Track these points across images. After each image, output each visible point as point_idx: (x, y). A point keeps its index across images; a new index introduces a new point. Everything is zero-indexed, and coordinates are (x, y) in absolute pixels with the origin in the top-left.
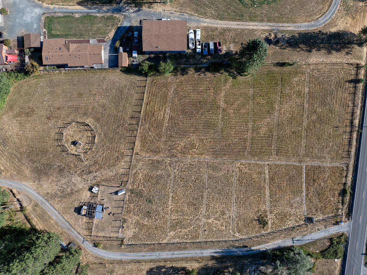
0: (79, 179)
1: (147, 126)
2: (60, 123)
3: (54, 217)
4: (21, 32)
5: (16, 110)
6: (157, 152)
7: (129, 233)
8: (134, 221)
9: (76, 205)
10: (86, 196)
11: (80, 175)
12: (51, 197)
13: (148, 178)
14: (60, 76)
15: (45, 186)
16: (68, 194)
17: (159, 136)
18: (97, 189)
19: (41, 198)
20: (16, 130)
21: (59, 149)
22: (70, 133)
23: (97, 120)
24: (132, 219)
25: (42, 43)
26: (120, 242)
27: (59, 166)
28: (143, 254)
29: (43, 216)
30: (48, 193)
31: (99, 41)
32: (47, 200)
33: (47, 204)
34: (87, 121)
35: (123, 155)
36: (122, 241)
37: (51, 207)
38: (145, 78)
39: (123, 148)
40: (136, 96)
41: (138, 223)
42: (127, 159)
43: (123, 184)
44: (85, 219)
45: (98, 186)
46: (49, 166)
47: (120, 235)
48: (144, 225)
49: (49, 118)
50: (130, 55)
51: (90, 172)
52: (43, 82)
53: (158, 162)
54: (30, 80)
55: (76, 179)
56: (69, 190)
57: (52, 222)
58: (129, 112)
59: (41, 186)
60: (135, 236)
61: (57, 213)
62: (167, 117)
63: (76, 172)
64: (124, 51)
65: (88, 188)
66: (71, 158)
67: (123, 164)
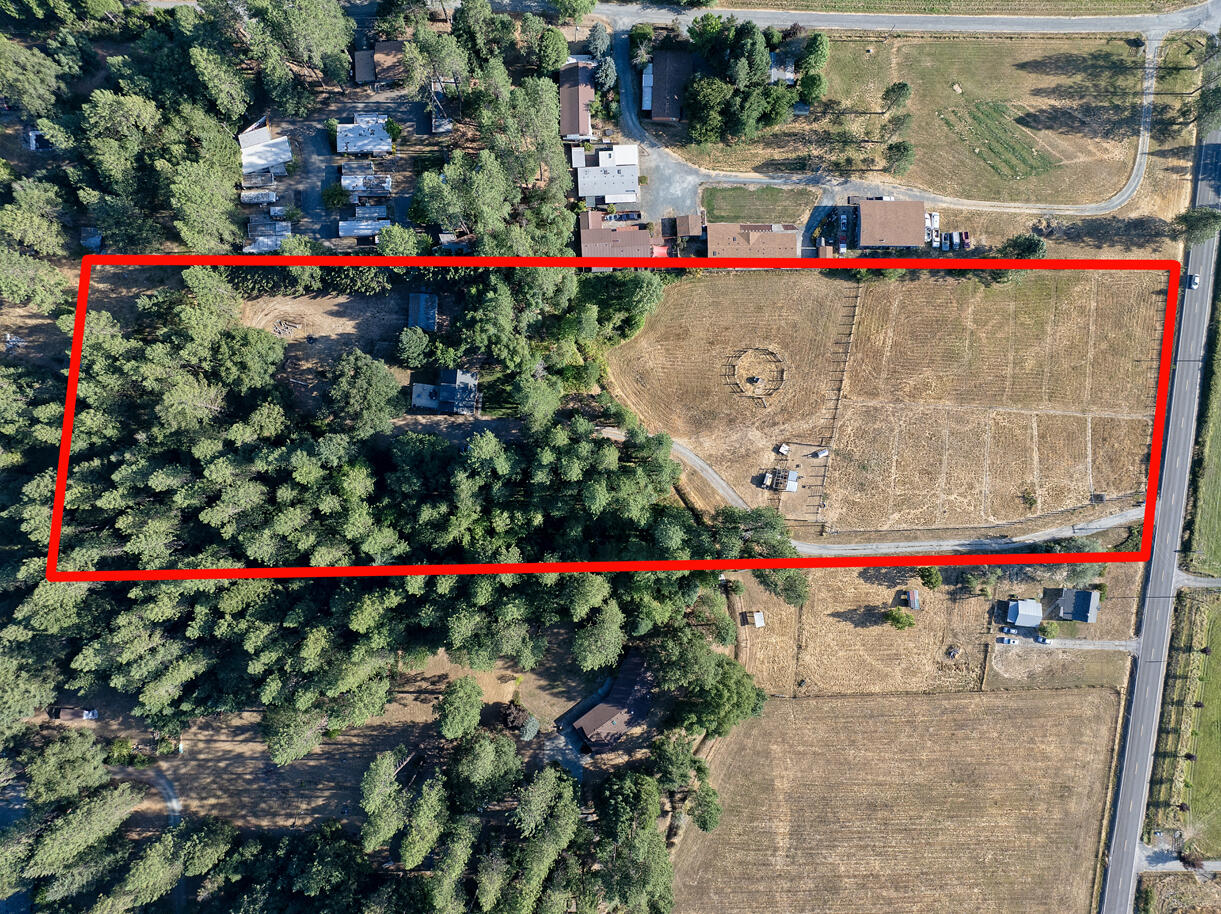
0: (758, 433)
1: (860, 355)
2: (729, 351)
3: (720, 491)
4: (668, 212)
5: (661, 329)
6: (874, 394)
7: (832, 515)
8: (840, 497)
9: (755, 472)
10: (768, 459)
11: (760, 428)
12: (714, 461)
13: (861, 433)
14: (728, 278)
15: (706, 445)
16: (743, 457)
17: (877, 370)
18: (787, 448)
19: (701, 463)
20: (661, 360)
21: (728, 389)
22: (745, 365)
23: (785, 346)
24: (838, 493)
25: (705, 229)
26: (819, 529)
27: (728, 415)
28: (853, 546)
29: (704, 489)
30: (711, 455)
31: (786, 228)
32: (710, 466)
33: (710, 470)
34: (771, 348)
35: (823, 399)
36: (823, 526)
37: (715, 476)
38: (855, 285)
39: (825, 388)
40: (843, 312)
41: (845, 501)
42: (831, 404)
43: (824, 443)
44: (767, 494)
45: (787, 444)
46: (712, 414)
47: (820, 518)
48: (854, 503)
49: (712, 343)
50: (836, 250)
51: (775, 424)
52: (701, 289)
53: (876, 409)
54: (683, 284)
55: (754, 434)
56: (743, 450)
57: (718, 498)
58: (834, 332)
59: (701, 444)
60: (840, 520)
61: (724, 484)
62: (889, 342)
63: (753, 424)
64: (827, 243)
65: (771, 447)
66: (747, 403)
67: (824, 411)
